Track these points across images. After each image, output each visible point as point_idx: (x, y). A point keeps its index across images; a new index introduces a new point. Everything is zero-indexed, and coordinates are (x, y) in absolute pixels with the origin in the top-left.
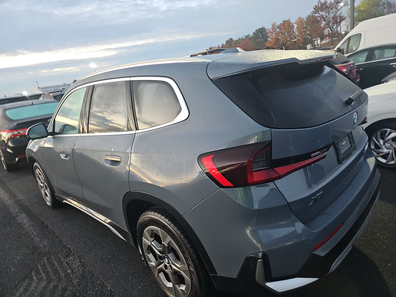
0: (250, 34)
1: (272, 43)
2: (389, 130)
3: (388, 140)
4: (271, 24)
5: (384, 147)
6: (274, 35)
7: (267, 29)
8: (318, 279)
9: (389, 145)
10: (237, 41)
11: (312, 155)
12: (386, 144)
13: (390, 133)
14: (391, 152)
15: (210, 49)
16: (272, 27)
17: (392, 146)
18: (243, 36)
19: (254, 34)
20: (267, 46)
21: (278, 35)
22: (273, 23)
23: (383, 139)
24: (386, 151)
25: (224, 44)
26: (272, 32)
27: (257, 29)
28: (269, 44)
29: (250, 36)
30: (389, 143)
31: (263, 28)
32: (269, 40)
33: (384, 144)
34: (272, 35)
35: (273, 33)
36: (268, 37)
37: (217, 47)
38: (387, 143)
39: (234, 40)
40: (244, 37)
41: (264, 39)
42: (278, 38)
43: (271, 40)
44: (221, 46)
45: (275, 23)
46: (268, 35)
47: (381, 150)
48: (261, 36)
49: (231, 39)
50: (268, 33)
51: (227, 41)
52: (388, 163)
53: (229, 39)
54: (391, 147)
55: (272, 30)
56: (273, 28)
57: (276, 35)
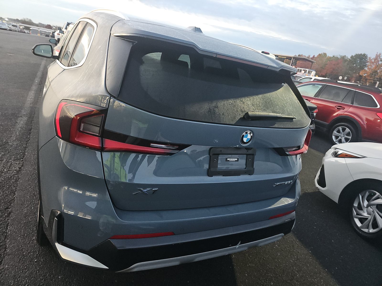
0: (347, 56)
1: (367, 73)
2: (378, 194)
3: (373, 205)
4: (376, 54)
5: (365, 210)
6: (374, 66)
7: (369, 57)
8: (108, 268)
9: (371, 210)
10: (330, 58)
11: (151, 144)
12: (369, 207)
13: (378, 198)
14: (369, 218)
15: (299, 55)
16: (375, 57)
17: (374, 213)
18: (338, 55)
19: (352, 57)
20: (360, 74)
21: (378, 67)
22: (378, 54)
23: (368, 201)
24: (365, 214)
25: (316, 56)
26: (372, 63)
27: (358, 54)
28: (363, 73)
29: (346, 57)
30: (372, 208)
31: (364, 55)
32: (365, 69)
33: (367, 207)
34: (371, 66)
35: (374, 64)
36: (365, 66)
37: (307, 56)
38: (371, 208)
39: (327, 56)
40: (339, 57)
41: (360, 66)
42: (377, 71)
43: (368, 71)
44: (311, 56)
45: (380, 55)
46: (367, 64)
47: (361, 212)
48: (359, 62)
49: (325, 54)
50: (368, 62)
51: (320, 54)
52: (362, 229)
53: (323, 53)
54: (372, 213)
55: (374, 60)
56: (376, 59)
57: (376, 67)
